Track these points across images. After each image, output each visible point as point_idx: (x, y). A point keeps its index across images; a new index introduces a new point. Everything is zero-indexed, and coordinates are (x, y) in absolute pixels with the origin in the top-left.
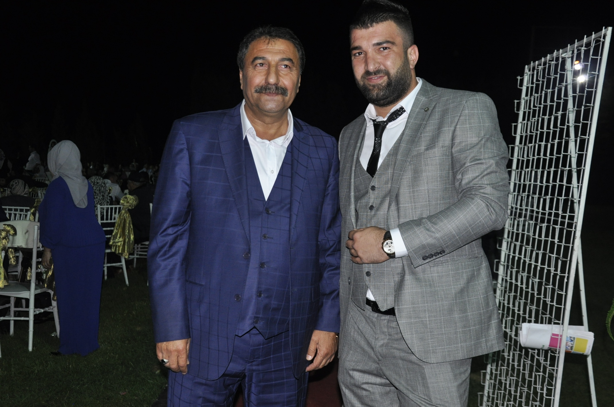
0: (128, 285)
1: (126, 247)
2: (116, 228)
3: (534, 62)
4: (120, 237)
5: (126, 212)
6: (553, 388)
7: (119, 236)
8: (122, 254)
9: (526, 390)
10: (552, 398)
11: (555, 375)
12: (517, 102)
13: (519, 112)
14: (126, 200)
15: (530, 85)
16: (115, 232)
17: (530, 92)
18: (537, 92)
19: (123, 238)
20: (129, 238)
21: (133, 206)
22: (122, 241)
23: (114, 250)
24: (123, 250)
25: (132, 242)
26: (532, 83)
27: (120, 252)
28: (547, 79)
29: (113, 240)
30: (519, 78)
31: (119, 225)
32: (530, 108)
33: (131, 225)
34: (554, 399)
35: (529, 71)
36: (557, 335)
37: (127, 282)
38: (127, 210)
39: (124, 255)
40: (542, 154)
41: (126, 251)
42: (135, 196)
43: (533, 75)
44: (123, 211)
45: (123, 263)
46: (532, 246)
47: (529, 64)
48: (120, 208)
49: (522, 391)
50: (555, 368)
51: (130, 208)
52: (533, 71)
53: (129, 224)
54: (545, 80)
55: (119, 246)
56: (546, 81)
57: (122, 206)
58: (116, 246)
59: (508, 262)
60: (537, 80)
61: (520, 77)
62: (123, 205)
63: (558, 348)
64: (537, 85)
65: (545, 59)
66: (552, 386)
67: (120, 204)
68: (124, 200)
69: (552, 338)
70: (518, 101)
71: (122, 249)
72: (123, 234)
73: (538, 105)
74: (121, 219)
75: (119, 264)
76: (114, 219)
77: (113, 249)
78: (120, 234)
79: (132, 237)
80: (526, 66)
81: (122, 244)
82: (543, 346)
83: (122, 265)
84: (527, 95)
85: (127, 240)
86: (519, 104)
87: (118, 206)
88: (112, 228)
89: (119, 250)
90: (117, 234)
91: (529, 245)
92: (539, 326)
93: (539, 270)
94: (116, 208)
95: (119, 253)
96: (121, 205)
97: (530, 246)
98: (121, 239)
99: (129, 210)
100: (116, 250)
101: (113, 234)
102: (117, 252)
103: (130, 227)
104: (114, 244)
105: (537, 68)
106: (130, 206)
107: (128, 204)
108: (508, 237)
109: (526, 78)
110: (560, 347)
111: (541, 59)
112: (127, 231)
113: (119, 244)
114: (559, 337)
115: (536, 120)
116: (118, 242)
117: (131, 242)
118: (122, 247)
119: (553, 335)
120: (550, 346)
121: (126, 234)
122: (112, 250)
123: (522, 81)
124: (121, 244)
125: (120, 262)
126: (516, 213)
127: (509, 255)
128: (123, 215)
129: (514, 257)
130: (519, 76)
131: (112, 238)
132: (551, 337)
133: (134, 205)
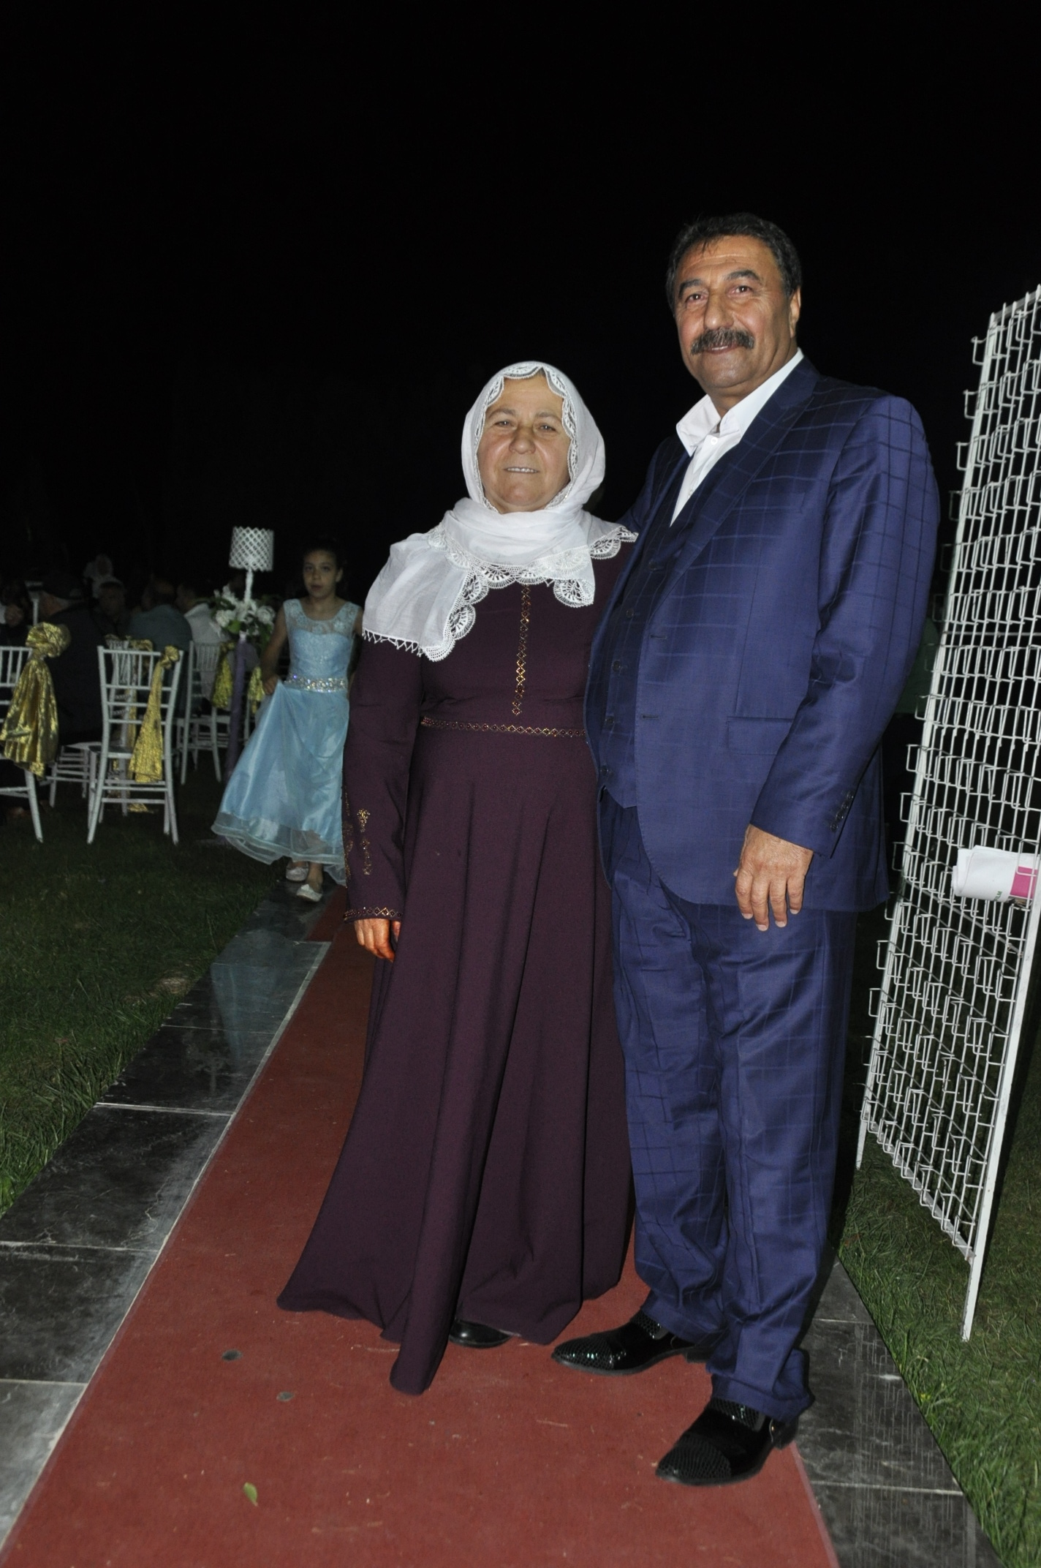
0: (41, 841)
1: (39, 747)
2: (15, 702)
3: (1009, 304)
4: (24, 725)
5: (40, 665)
6: (1015, 979)
7: (22, 719)
8: (28, 765)
9: (961, 1001)
10: (1012, 1001)
11: (1019, 954)
12: (970, 396)
13: (972, 417)
14: (41, 634)
15: (999, 356)
16: (12, 711)
17: (998, 369)
18: (1012, 369)
19: (30, 727)
20: (47, 727)
21: (56, 649)
22: (28, 734)
23: (9, 754)
24: (32, 757)
25: (54, 735)
26: (1004, 351)
27: (25, 759)
28: (1033, 339)
29: (9, 729)
30: (976, 341)
31: (23, 696)
32: (996, 406)
33: (52, 697)
34: (1014, 1004)
35: (999, 324)
36: (1029, 871)
37: (39, 834)
38: (42, 659)
39: (33, 768)
40: (1017, 498)
41: (38, 759)
42: (63, 626)
43: (1005, 333)
44: (34, 663)
45: (31, 787)
46: (987, 700)
47: (998, 309)
48: (25, 654)
49: (952, 1002)
50: (1021, 939)
51: (50, 655)
52: (1006, 324)
53: (48, 694)
54: (1030, 342)
55: (22, 746)
56: (1033, 345)
57: (30, 651)
58: (16, 744)
59: (937, 745)
60: (1015, 343)
61: (979, 339)
62: (35, 648)
63: (1028, 899)
64: (1014, 354)
65: (1031, 297)
66: (1013, 975)
67: (27, 644)
68: (35, 635)
69: (1017, 877)
70: (972, 393)
71: (29, 753)
72: (32, 718)
73: (1014, 398)
74: (28, 680)
75: (20, 789)
76: (12, 681)
77: (8, 752)
78: (25, 717)
79: (54, 725)
80: (993, 316)
81: (29, 742)
82: (1000, 893)
83: (26, 792)
84: (991, 378)
85: (42, 731)
86: (973, 400)
87: (21, 649)
88: (6, 703)
89: (21, 756)
90: (17, 716)
91: (982, 699)
92: (994, 852)
93: (1000, 748)
94: (16, 654)
95: (22, 763)
96: (28, 647)
97: (985, 701)
98: (27, 729)
99: (47, 660)
100: (14, 754)
101: (9, 715)
102: (17, 760)
103: (48, 701)
104: (11, 740)
105: (1016, 314)
106: (50, 650)
107: (45, 645)
108: (940, 692)
109: (991, 342)
110: (1032, 897)
111: (1024, 296)
112: (43, 710)
113: (23, 739)
114: (1032, 875)
115: (1009, 430)
116: (20, 736)
117: (51, 736)
118: (30, 748)
119: (1020, 869)
120: (1011, 893)
121: (40, 716)
122: (6, 754)
123: (982, 348)
124: (27, 741)
125: (24, 784)
126: (957, 637)
127: (940, 730)
128: (34, 671)
129: (949, 731)
130: (976, 338)
131: (6, 725)
132: (1016, 874)
133: (61, 647)
